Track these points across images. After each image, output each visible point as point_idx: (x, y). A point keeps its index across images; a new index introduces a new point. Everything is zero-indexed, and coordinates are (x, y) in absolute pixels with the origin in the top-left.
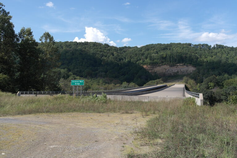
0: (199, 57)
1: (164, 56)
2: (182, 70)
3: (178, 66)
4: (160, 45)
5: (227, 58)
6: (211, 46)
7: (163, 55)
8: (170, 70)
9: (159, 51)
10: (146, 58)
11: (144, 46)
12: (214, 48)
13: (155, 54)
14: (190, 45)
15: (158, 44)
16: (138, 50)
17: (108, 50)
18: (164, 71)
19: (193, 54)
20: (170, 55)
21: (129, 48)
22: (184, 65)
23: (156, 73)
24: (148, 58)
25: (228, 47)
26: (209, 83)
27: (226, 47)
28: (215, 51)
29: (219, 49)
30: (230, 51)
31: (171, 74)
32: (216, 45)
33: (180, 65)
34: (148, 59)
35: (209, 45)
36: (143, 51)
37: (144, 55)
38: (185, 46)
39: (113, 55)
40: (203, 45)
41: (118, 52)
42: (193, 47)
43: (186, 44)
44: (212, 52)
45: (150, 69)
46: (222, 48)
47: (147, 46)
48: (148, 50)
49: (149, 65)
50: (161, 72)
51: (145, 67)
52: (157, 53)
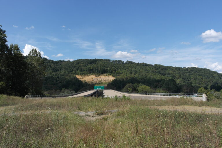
0: (116, 69)
1: (91, 68)
2: (104, 79)
3: (101, 76)
4: (88, 59)
5: (136, 71)
6: (124, 62)
7: (90, 67)
8: (96, 79)
9: (87, 64)
10: (78, 70)
11: (75, 61)
12: (126, 63)
13: (84, 66)
14: (109, 60)
15: (86, 59)
16: (71, 63)
17: (46, 63)
18: (91, 80)
19: (112, 67)
20: (96, 68)
21: (64, 61)
22: (106, 75)
23: (85, 81)
24: (79, 70)
25: (135, 63)
27: (134, 63)
28: (127, 65)
29: (130, 64)
30: (137, 65)
31: (97, 82)
32: (128, 61)
33: (103, 75)
34: (78, 71)
35: (123, 61)
36: (75, 64)
37: (76, 68)
38: (106, 61)
39: (51, 67)
40: (118, 61)
41: (55, 65)
42: (112, 62)
43: (106, 60)
44: (125, 66)
45: (80, 78)
46: (131, 64)
47: (77, 60)
48: (79, 63)
49: (80, 75)
50: (89, 80)
51: (77, 76)
52: (86, 66)
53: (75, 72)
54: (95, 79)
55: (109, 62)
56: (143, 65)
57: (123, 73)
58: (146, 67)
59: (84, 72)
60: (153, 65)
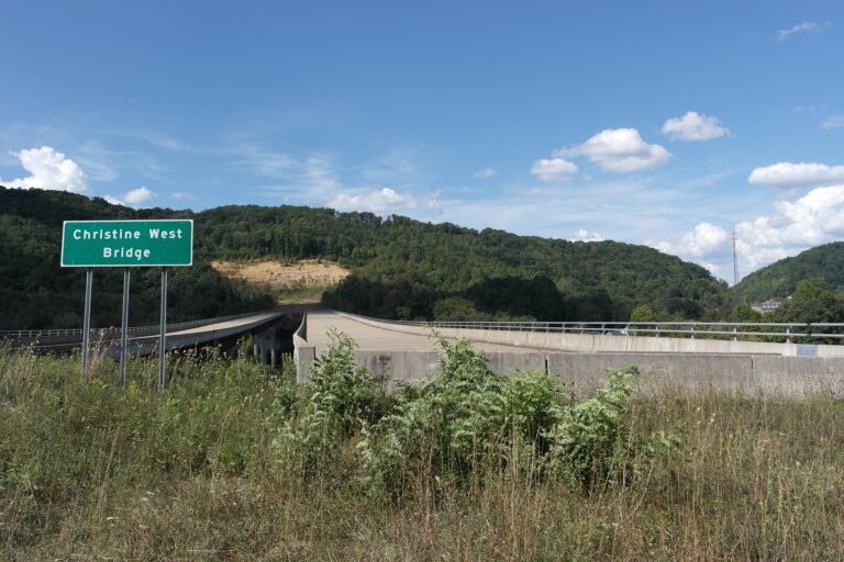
0: (355, 243)
1: (268, 237)
2: (313, 275)
3: (303, 264)
4: (256, 208)
5: (420, 248)
7: (263, 234)
8: (283, 276)
9: (253, 224)
10: (218, 241)
11: (210, 211)
12: (388, 223)
13: (243, 231)
14: (331, 212)
15: (250, 206)
18: (267, 278)
19: (341, 236)
20: (284, 237)
21: (168, 212)
22: (320, 263)
23: (244, 282)
24: (224, 242)
25: (420, 224)
27: (415, 222)
28: (392, 231)
29: (401, 228)
30: (425, 232)
31: (285, 285)
32: (394, 216)
33: (309, 263)
34: (222, 246)
35: (377, 215)
36: (208, 222)
37: (212, 234)
38: (319, 215)
40: (363, 215)
42: (340, 219)
43: (321, 210)
44: (385, 234)
45: (228, 272)
46: (406, 225)
47: (219, 209)
48: (222, 220)
49: (228, 259)
50: (259, 278)
51: (215, 264)
52: (248, 229)
53: (209, 250)
54: (279, 274)
55: (330, 216)
56: (447, 231)
57: (379, 258)
58: (456, 238)
59: (243, 250)
60: (480, 231)
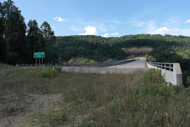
0: (155, 42)
1: (134, 42)
2: (145, 50)
3: (142, 48)
4: (131, 35)
5: (173, 42)
6: (162, 35)
8: (138, 50)
11: (122, 37)
12: (164, 36)
14: (149, 35)
15: (130, 35)
16: (118, 39)
17: (100, 39)
18: (134, 51)
19: (151, 40)
20: (138, 42)
21: (113, 38)
22: (146, 47)
23: (129, 52)
25: (173, 36)
26: (162, 58)
27: (171, 36)
28: (165, 38)
29: (168, 37)
30: (174, 38)
31: (138, 53)
32: (166, 35)
33: (143, 47)
34: (124, 44)
35: (161, 35)
36: (121, 39)
38: (146, 36)
39: (104, 42)
40: (157, 35)
41: (106, 41)
42: (151, 36)
43: (147, 35)
44: (163, 39)
45: (125, 50)
46: (169, 37)
47: (124, 36)
48: (124, 39)
49: (125, 47)
50: (132, 51)
51: (122, 49)
52: (130, 41)
53: (121, 46)
54: (137, 50)
55: (149, 36)
56: (180, 37)
57: (161, 45)
58: (183, 39)
59: (128, 45)
